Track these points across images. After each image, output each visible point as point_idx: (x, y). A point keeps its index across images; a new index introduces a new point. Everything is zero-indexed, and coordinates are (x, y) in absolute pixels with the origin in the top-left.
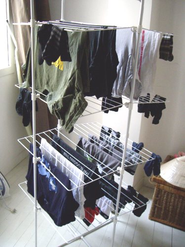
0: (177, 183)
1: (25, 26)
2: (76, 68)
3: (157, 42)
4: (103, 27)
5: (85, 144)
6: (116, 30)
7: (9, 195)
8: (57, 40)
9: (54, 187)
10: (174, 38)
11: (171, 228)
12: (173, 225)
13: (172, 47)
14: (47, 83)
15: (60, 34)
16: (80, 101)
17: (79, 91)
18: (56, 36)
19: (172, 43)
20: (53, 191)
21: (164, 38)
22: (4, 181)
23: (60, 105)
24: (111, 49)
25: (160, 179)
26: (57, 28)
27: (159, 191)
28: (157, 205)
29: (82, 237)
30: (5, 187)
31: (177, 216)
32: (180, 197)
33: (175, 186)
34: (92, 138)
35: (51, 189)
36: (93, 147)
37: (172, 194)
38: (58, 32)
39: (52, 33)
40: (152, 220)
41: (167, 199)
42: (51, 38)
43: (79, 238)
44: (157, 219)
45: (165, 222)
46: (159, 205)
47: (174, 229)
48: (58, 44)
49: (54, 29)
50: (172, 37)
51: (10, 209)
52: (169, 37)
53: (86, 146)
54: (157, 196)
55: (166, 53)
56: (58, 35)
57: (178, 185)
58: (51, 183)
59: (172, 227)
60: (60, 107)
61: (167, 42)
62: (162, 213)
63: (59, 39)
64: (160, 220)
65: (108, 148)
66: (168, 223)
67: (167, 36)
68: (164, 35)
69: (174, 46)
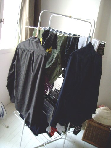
1: (27, 27)
2: (59, 53)
3: (97, 45)
4: (75, 35)
6: (79, 37)
7: (5, 118)
8: (52, 38)
10: (105, 44)
13: (104, 49)
15: (54, 36)
16: (59, 70)
17: (59, 65)
18: (52, 37)
19: (104, 47)
21: (101, 43)
22: (4, 110)
24: (76, 46)
26: (52, 33)
27: (89, 125)
28: (87, 132)
30: (4, 113)
31: (98, 140)
37: (96, 127)
38: (53, 35)
39: (49, 35)
40: (83, 140)
41: (93, 130)
42: (48, 37)
44: (86, 141)
47: (95, 147)
48: (52, 40)
49: (51, 33)
50: (105, 43)
51: (5, 125)
52: (103, 43)
54: (87, 127)
55: (101, 51)
56: (53, 36)
61: (102, 45)
62: (89, 137)
63: (53, 38)
67: (103, 42)
68: (101, 42)
69: (105, 48)
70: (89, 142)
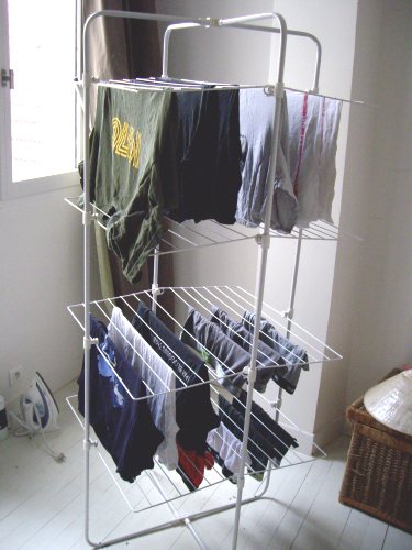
0: (398, 423)
2: (152, 162)
5: (198, 323)
6: (238, 91)
7: (58, 428)
9: (120, 400)
11: (385, 525)
12: (389, 518)
14: (116, 194)
16: (154, 224)
17: (154, 205)
20: (119, 408)
22: (48, 398)
23: (122, 229)
25: (363, 413)
27: (360, 440)
28: (356, 471)
29: (187, 521)
30: (49, 408)
31: (398, 499)
32: (404, 455)
33: (394, 431)
34: (217, 314)
35: (117, 403)
36: (211, 330)
37: (388, 447)
40: (346, 504)
41: (376, 459)
43: (181, 523)
44: (356, 504)
45: (374, 510)
46: (361, 470)
47: (391, 529)
53: (199, 327)
54: (356, 451)
57: (399, 428)
58: (116, 390)
59: (389, 523)
60: (121, 235)
62: (367, 489)
64: (362, 505)
65: (242, 334)
66: (379, 514)
70: (367, 507)
